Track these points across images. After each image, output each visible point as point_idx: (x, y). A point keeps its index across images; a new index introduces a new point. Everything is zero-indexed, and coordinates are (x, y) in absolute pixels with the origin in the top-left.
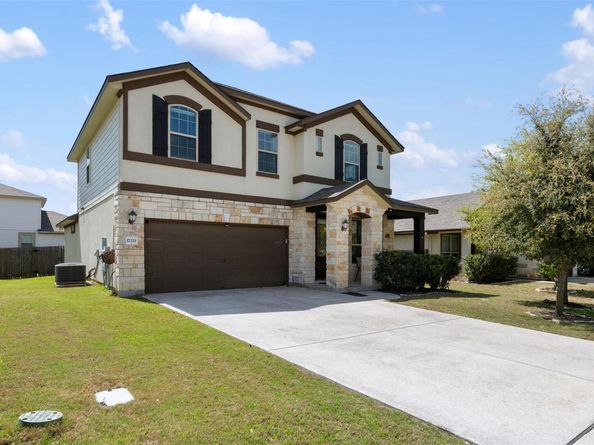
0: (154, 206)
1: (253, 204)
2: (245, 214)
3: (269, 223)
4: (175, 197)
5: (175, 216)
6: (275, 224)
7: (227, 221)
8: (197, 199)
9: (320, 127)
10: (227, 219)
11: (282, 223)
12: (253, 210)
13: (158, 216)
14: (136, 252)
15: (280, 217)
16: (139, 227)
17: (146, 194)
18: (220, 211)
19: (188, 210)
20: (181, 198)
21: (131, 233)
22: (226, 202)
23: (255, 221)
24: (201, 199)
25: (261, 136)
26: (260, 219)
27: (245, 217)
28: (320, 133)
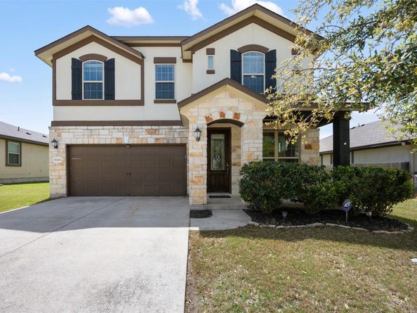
0: (71, 135)
1: (149, 127)
2: (142, 136)
3: (165, 142)
4: (86, 127)
5: (86, 142)
6: (171, 142)
7: (126, 142)
8: (102, 127)
9: (210, 46)
10: (126, 141)
11: (178, 141)
12: (149, 132)
13: (74, 142)
14: (60, 167)
15: (176, 136)
16: (62, 150)
17: (65, 127)
18: (120, 135)
19: (95, 136)
20: (89, 127)
21: (57, 155)
22: (124, 127)
23: (151, 140)
24: (105, 127)
25: (158, 70)
26: (157, 139)
27: (143, 139)
28: (211, 52)
